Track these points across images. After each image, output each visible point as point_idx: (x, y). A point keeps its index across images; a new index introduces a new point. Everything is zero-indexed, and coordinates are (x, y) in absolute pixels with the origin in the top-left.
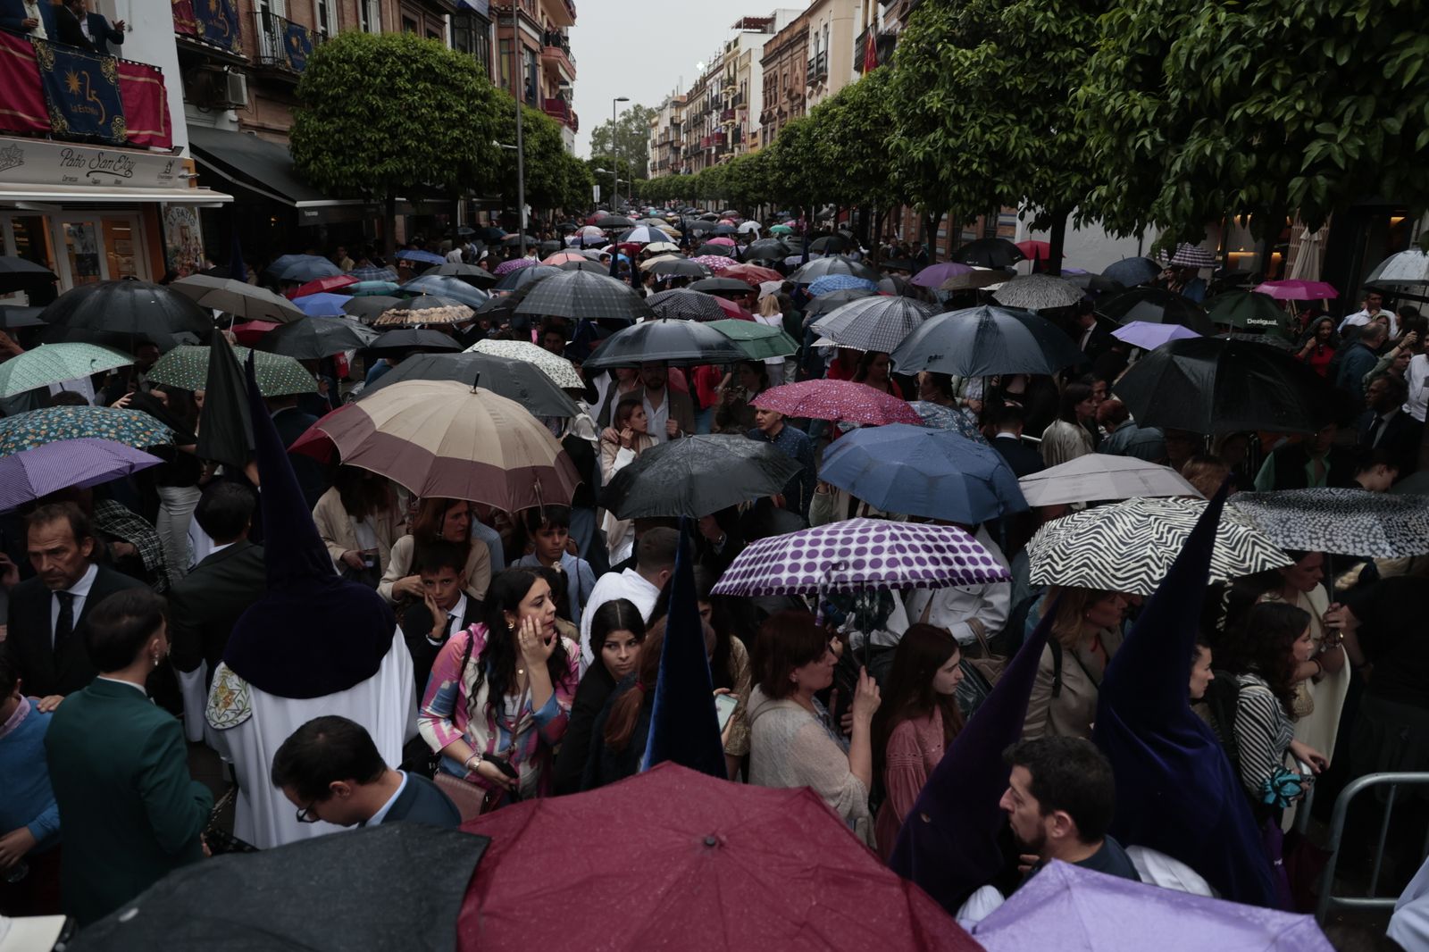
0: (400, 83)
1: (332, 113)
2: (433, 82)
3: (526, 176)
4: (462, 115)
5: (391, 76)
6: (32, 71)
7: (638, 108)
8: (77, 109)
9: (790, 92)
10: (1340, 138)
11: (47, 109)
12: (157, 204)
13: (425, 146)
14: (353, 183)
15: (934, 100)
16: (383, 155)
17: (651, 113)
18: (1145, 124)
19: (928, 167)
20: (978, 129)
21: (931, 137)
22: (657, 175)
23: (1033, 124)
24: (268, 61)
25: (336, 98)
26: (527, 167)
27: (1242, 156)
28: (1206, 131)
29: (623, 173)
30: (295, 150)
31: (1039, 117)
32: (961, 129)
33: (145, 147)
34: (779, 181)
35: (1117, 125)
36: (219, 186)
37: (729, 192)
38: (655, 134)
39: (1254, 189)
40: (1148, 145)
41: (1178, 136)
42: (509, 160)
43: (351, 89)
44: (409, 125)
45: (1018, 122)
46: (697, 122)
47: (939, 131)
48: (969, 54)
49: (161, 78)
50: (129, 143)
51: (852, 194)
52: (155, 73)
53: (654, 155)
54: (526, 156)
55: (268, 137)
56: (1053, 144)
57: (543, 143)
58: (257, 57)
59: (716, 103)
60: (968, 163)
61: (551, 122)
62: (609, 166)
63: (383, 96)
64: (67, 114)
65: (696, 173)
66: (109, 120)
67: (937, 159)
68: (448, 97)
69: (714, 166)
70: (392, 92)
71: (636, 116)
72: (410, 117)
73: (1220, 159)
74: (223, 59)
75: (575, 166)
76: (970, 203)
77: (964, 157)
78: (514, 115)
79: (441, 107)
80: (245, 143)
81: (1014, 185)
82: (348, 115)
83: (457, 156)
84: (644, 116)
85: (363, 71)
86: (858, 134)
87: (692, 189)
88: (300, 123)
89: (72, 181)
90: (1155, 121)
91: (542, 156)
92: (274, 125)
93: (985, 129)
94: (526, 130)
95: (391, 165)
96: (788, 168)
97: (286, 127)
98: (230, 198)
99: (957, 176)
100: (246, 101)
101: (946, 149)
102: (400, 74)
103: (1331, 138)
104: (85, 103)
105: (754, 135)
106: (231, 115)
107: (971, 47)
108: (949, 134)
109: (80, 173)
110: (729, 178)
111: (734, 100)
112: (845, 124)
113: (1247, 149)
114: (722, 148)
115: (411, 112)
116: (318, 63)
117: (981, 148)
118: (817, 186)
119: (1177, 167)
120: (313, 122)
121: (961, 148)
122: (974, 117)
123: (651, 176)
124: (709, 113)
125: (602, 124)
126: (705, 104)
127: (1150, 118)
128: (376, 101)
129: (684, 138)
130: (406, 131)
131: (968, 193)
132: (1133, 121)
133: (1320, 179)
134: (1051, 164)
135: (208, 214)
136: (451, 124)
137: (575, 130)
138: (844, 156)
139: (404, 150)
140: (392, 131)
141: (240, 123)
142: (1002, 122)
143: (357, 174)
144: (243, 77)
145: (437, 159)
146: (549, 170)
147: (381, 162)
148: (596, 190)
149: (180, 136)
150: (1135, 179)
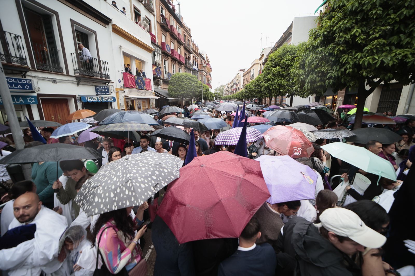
0: (184, 80)
1: (174, 85)
2: (189, 80)
3: (203, 94)
4: (193, 84)
5: (183, 79)
6: (134, 80)
7: (222, 85)
8: (139, 85)
9: (248, 81)
10: (333, 73)
11: (136, 85)
12: (149, 98)
13: (188, 89)
14: (177, 95)
15: (269, 77)
16: (181, 91)
17: (224, 86)
18: (302, 75)
19: (268, 87)
20: (277, 81)
21: (269, 83)
22: (225, 96)
23: (286, 79)
24: (165, 78)
25: (175, 83)
26: (203, 93)
27: (318, 78)
28: (312, 74)
29: (219, 95)
30: (169, 91)
31: (287, 78)
32: (274, 81)
33: (148, 90)
34: (245, 94)
35: (298, 75)
36: (158, 96)
37: (237, 97)
38: (225, 89)
39: (320, 83)
40: (303, 78)
41: (307, 76)
42: (200, 92)
43: (177, 81)
44: (185, 86)
45: (284, 79)
46: (232, 87)
47: (270, 81)
48: (275, 69)
49: (151, 80)
50: (146, 90)
51: (257, 95)
52: (150, 80)
53: (225, 93)
54: (203, 91)
55: (165, 90)
56: (290, 83)
57: (206, 89)
58: (164, 78)
59: (235, 84)
60: (275, 87)
61: (208, 87)
62: (217, 94)
63: (182, 82)
64: (138, 86)
65: (231, 95)
66: (143, 86)
67: (270, 86)
68: (191, 82)
69: (235, 94)
70: (183, 81)
71: (222, 86)
72: (186, 85)
73: (314, 78)
74: (159, 78)
75: (211, 94)
76: (275, 93)
77: (274, 85)
78: (201, 85)
79: (190, 83)
80: (162, 90)
81: (283, 90)
82: (176, 85)
83: (192, 91)
84: (223, 86)
85: (179, 78)
86: (257, 85)
87: (231, 98)
88: (169, 87)
89: (138, 95)
90: (304, 74)
91: (206, 92)
92: (166, 88)
93: (278, 81)
94: (203, 87)
95: (182, 92)
96: (246, 92)
97: (167, 88)
98: (159, 98)
99: (273, 89)
100: (162, 84)
101: (271, 84)
102: (184, 79)
103: (332, 73)
104: (140, 84)
105: (241, 88)
106: (160, 86)
107: (275, 67)
108: (272, 82)
109: (139, 94)
110: (237, 95)
111: (238, 83)
112: (255, 83)
113: (319, 76)
114: (236, 91)
115: (186, 84)
116: (172, 78)
117: (277, 84)
118: (251, 94)
119: (307, 81)
120: (171, 86)
121: (274, 84)
122: (276, 79)
123: (224, 96)
124: (234, 85)
125: (216, 88)
126: (233, 84)
127: (303, 74)
128: (180, 83)
129: (230, 89)
130: (185, 87)
131: (275, 91)
132: (300, 75)
133: (331, 80)
134: (290, 86)
135: (156, 100)
136: (192, 86)
137: (212, 88)
138: (255, 89)
139: (184, 90)
140: (183, 87)
141: (161, 88)
142: (281, 79)
143: (177, 94)
144: (162, 81)
145: (189, 91)
146: (207, 94)
147: (181, 92)
148: (215, 98)
149: (153, 89)
150: (301, 84)
